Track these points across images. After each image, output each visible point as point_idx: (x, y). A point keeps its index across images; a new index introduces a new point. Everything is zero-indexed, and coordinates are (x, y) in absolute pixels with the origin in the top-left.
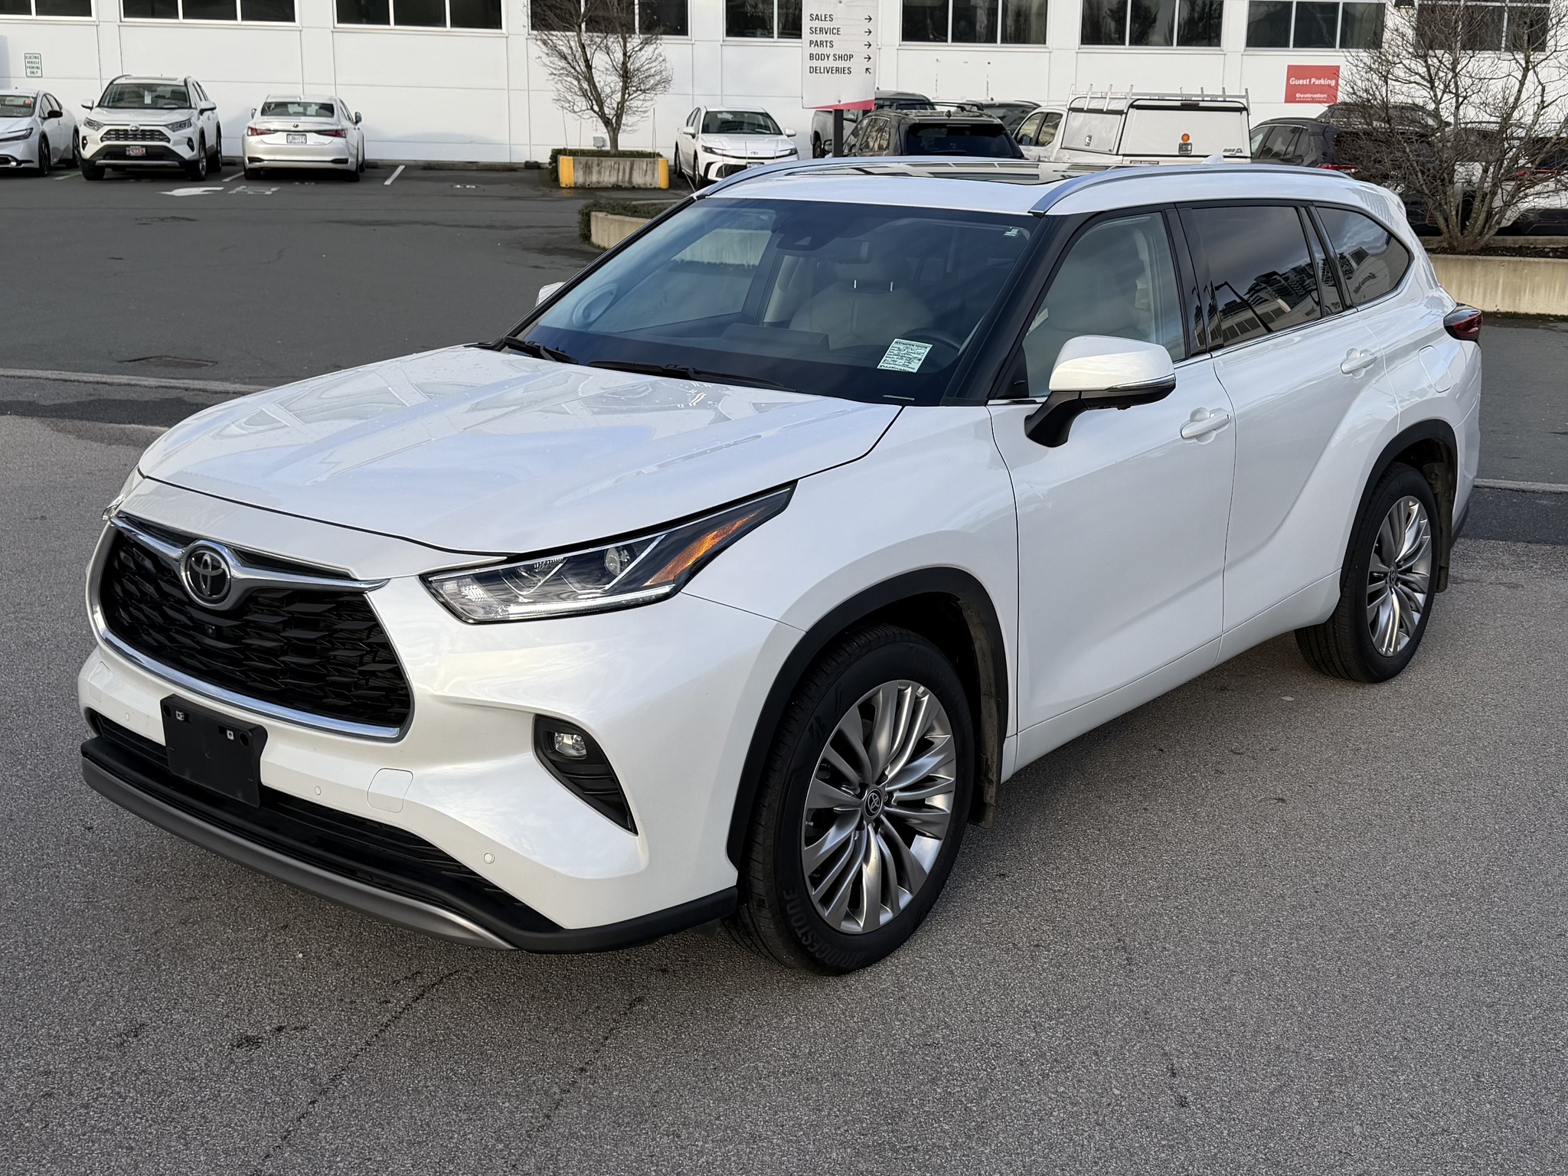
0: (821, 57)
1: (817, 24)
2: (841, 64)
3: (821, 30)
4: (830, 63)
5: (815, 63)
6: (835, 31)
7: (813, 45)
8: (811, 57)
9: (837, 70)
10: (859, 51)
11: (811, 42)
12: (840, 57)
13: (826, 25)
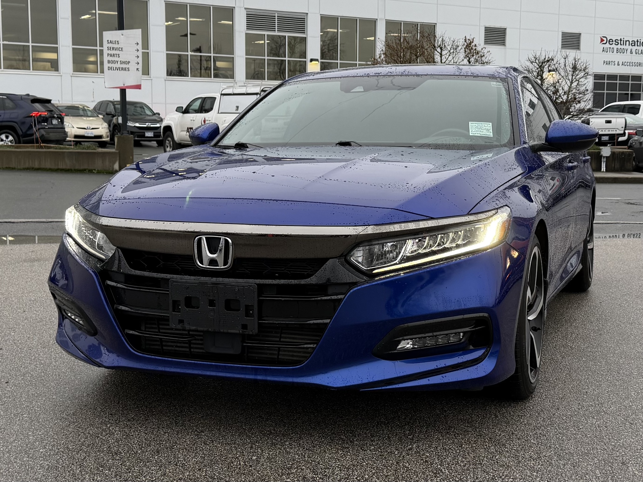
0: (114, 62)
1: (111, 45)
2: (124, 66)
3: (113, 48)
4: (118, 65)
5: (110, 65)
6: (120, 49)
7: (109, 56)
8: (109, 62)
9: (122, 69)
10: (133, 60)
11: (108, 55)
12: (124, 63)
13: (116, 46)
